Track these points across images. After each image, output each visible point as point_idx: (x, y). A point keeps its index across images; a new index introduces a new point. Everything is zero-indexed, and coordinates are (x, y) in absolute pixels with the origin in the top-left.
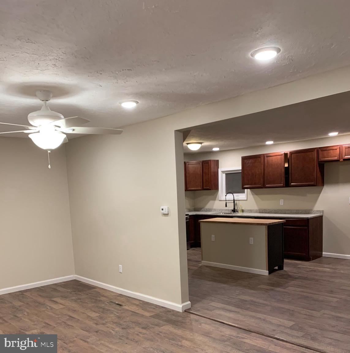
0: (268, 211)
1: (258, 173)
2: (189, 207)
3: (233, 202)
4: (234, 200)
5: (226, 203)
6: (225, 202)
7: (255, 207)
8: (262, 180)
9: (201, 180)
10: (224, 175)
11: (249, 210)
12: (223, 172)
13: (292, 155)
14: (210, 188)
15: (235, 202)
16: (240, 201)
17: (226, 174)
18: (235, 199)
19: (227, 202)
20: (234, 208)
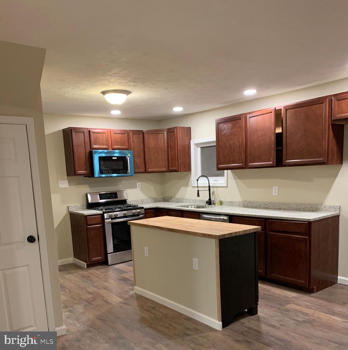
0: (255, 204)
1: (238, 145)
2: (155, 195)
3: (208, 189)
4: (209, 186)
5: (198, 191)
6: (197, 189)
7: (238, 198)
8: (243, 156)
9: (166, 157)
10: (199, 150)
11: (229, 202)
12: (197, 145)
13: (288, 111)
14: (177, 170)
15: (211, 189)
16: (218, 189)
17: (201, 148)
18: (211, 185)
19: (199, 189)
20: (210, 199)
